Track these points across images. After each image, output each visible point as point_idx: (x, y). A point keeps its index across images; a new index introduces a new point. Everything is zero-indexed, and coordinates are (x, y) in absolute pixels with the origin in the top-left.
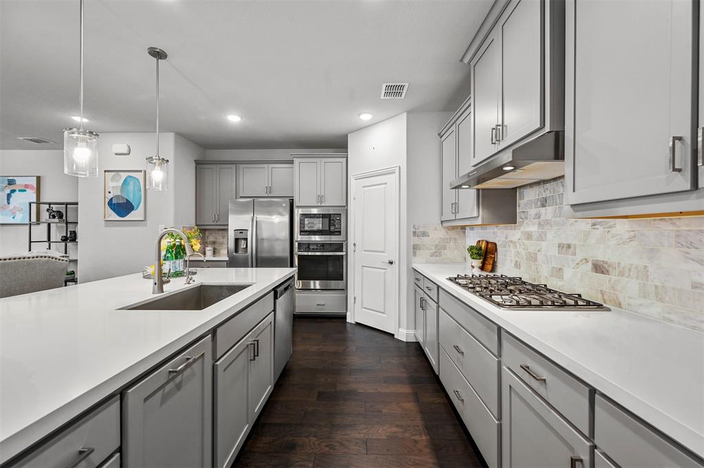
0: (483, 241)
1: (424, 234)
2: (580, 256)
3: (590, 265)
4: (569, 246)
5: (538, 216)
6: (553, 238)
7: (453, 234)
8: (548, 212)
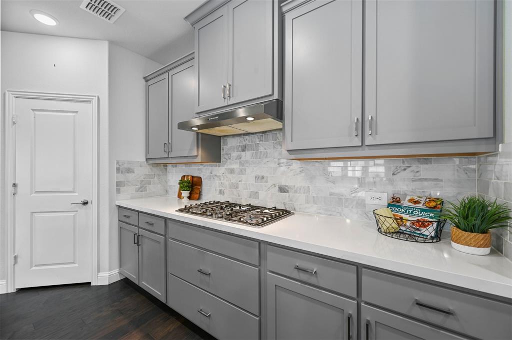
0: (188, 176)
1: (129, 171)
2: (270, 183)
3: (277, 188)
4: (263, 177)
5: (239, 157)
6: (252, 172)
7: (156, 171)
8: (247, 155)
